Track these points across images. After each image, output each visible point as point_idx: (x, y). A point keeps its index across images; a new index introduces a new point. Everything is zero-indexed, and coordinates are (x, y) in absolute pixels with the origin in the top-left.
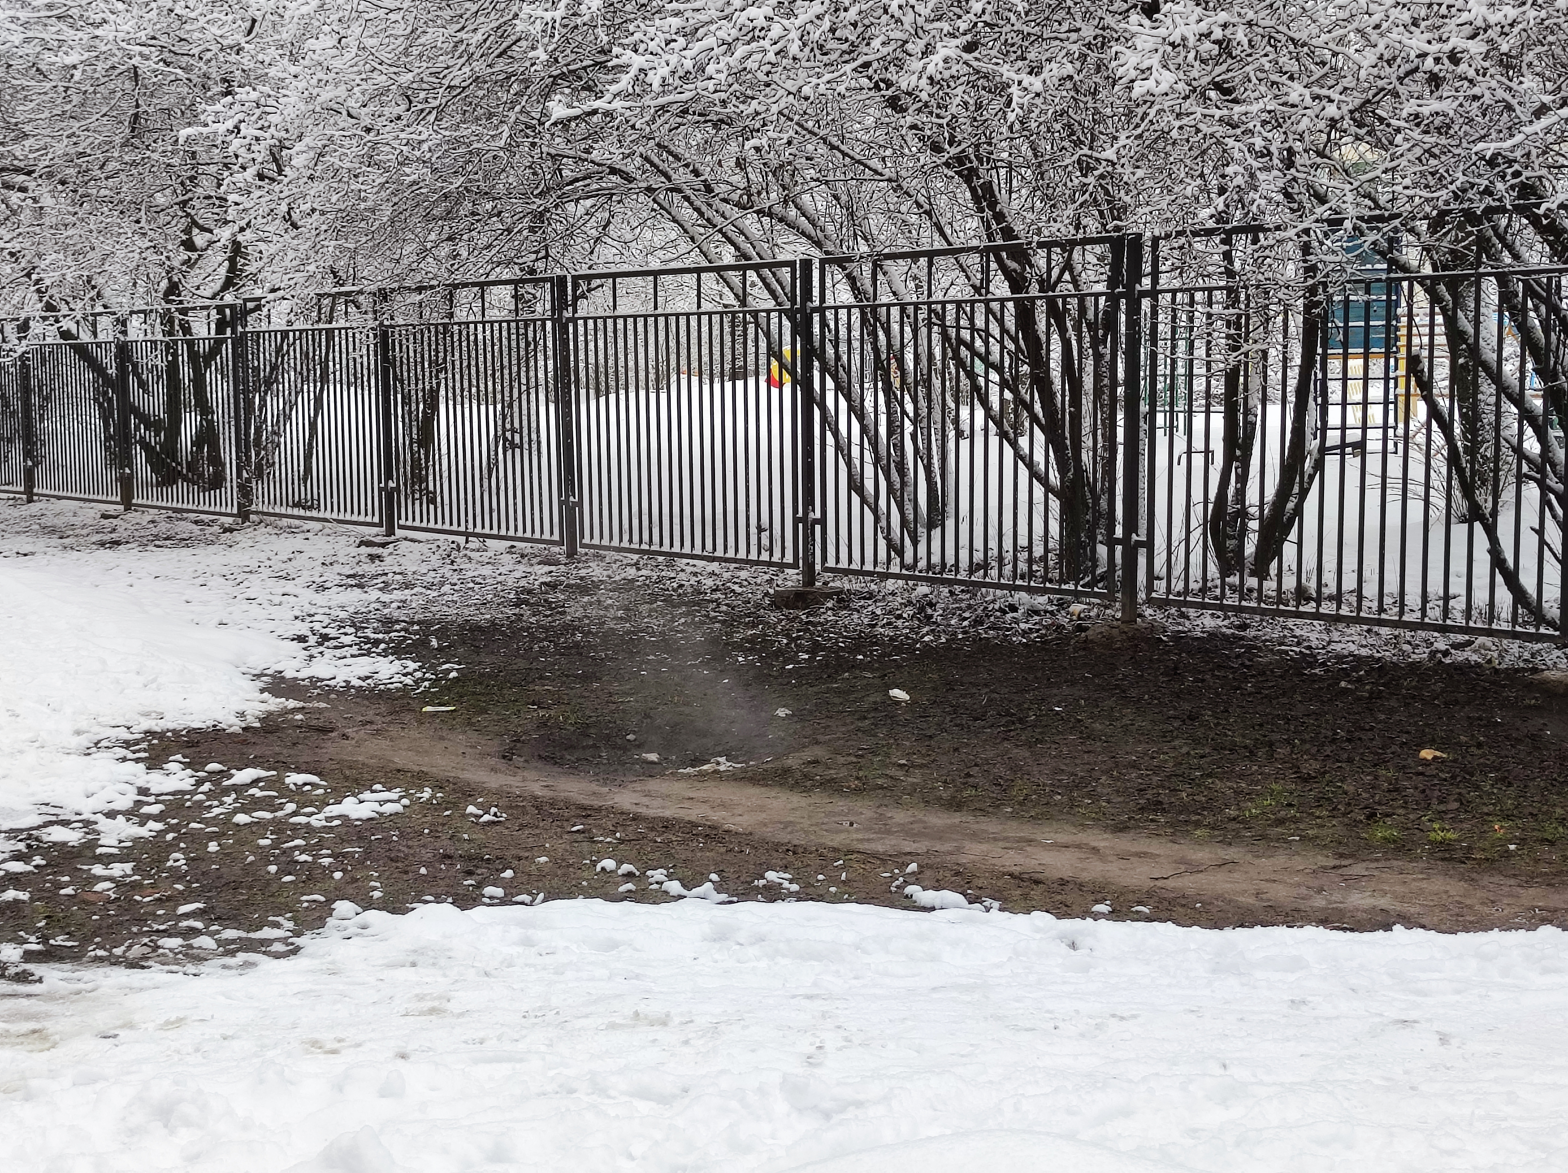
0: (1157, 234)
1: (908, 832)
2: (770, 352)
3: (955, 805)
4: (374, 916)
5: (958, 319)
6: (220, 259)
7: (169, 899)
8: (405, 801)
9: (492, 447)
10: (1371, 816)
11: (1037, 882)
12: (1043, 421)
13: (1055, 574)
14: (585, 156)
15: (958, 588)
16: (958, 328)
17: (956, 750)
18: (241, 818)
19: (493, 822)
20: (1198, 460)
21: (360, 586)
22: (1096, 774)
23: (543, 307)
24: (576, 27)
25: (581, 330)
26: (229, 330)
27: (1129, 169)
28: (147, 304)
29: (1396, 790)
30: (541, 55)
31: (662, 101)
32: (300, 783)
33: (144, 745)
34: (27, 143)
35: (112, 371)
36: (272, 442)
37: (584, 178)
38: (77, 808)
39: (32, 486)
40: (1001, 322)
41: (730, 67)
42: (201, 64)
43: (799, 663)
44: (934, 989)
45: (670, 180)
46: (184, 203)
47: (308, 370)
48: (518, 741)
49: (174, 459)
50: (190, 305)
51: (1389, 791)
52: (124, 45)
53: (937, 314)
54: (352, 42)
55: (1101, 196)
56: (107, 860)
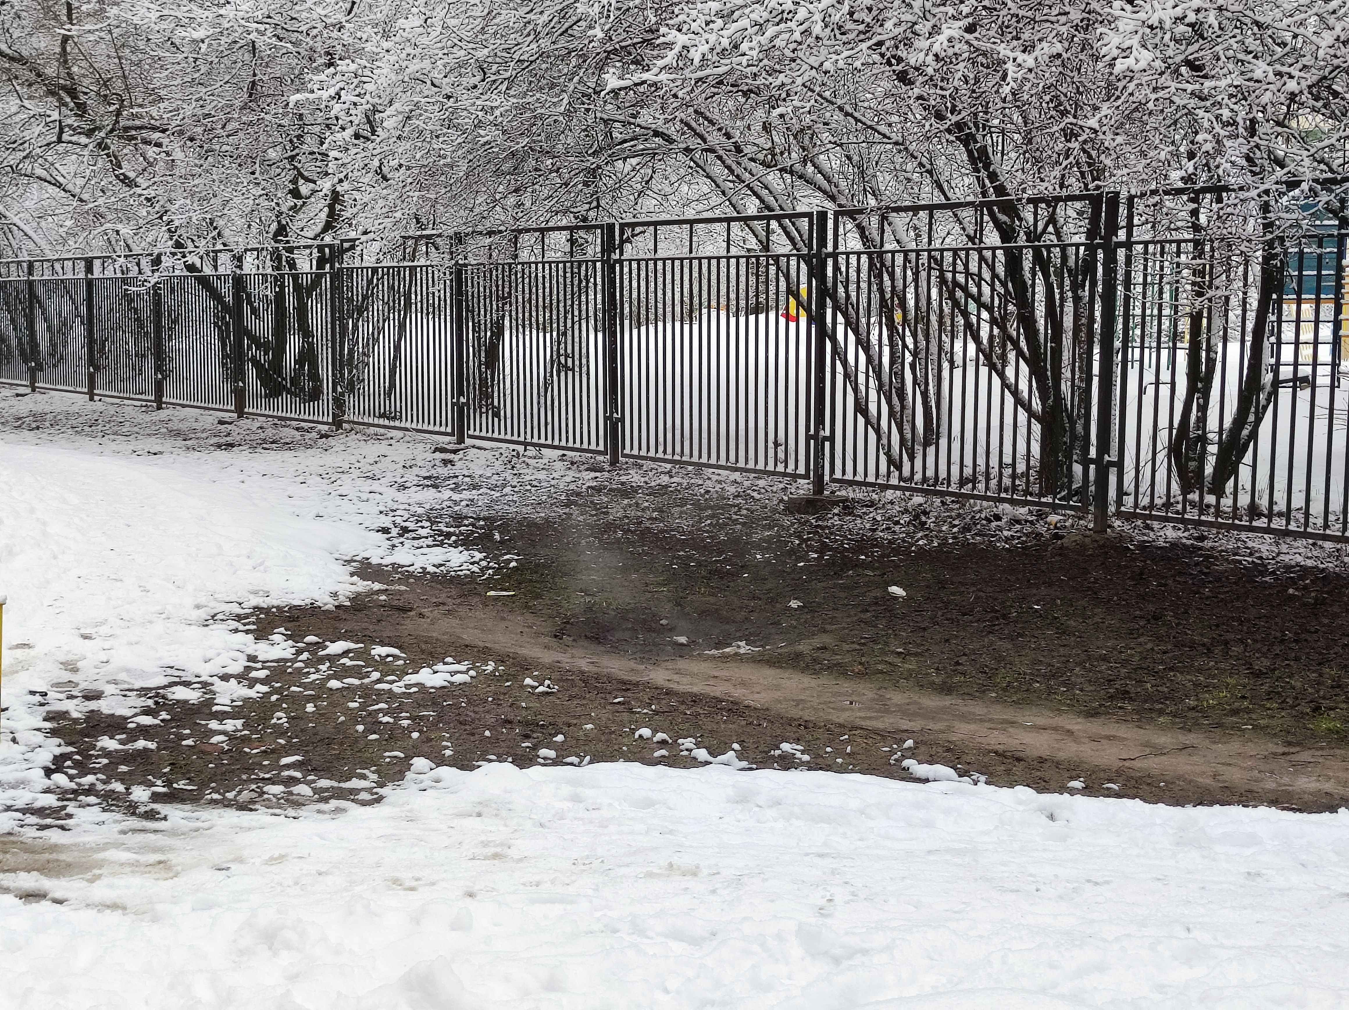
0: (1133, 192)
1: (904, 712)
2: (789, 291)
3: (946, 689)
4: (446, 772)
5: (954, 264)
6: (320, 206)
7: (273, 751)
8: (472, 673)
9: (548, 370)
10: (1317, 709)
11: (1019, 760)
12: (1027, 355)
13: (1036, 488)
14: (632, 120)
15: (949, 499)
16: (954, 272)
17: (947, 641)
18: (334, 684)
19: (547, 693)
20: (1165, 391)
21: (435, 486)
22: (1071, 665)
23: (594, 249)
24: (628, 10)
25: (626, 270)
26: (328, 266)
27: (1109, 136)
28: (259, 243)
29: (1339, 686)
30: (598, 33)
31: (700, 74)
32: (383, 654)
33: (253, 619)
34: (162, 105)
35: (229, 299)
36: (363, 361)
37: (632, 140)
38: (197, 671)
39: (162, 396)
40: (992, 268)
41: (761, 45)
42: (308, 39)
43: (809, 561)
44: (930, 852)
45: (705, 142)
46: (292, 158)
47: (394, 301)
48: (567, 623)
49: (280, 375)
50: (295, 244)
51: (1332, 687)
52: (243, 22)
53: (936, 260)
54: (437, 22)
55: (1083, 158)
56: (221, 716)
